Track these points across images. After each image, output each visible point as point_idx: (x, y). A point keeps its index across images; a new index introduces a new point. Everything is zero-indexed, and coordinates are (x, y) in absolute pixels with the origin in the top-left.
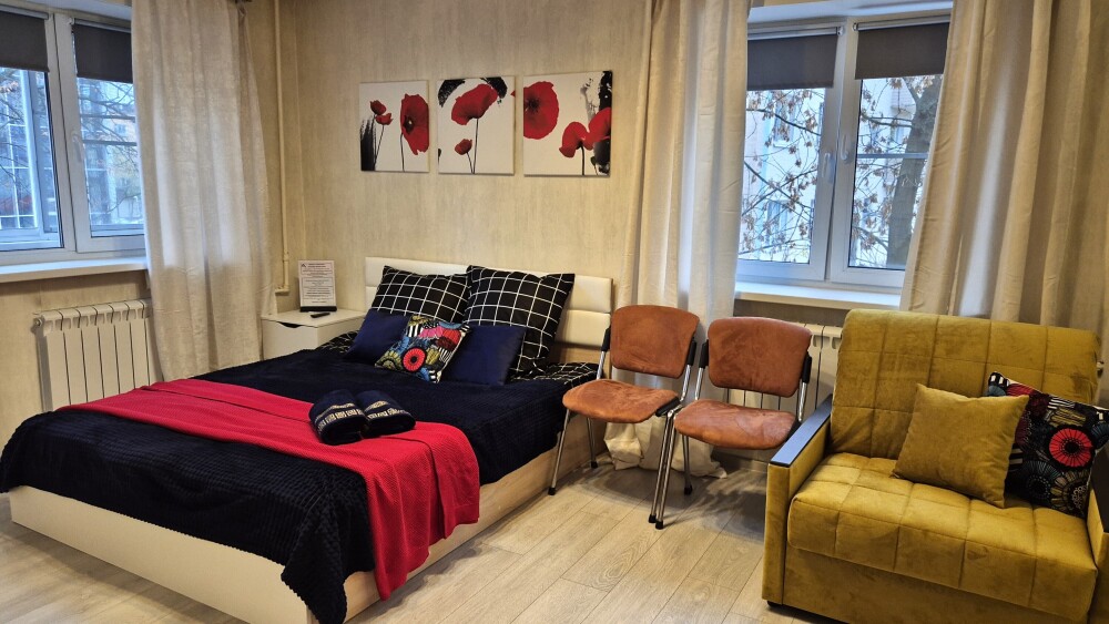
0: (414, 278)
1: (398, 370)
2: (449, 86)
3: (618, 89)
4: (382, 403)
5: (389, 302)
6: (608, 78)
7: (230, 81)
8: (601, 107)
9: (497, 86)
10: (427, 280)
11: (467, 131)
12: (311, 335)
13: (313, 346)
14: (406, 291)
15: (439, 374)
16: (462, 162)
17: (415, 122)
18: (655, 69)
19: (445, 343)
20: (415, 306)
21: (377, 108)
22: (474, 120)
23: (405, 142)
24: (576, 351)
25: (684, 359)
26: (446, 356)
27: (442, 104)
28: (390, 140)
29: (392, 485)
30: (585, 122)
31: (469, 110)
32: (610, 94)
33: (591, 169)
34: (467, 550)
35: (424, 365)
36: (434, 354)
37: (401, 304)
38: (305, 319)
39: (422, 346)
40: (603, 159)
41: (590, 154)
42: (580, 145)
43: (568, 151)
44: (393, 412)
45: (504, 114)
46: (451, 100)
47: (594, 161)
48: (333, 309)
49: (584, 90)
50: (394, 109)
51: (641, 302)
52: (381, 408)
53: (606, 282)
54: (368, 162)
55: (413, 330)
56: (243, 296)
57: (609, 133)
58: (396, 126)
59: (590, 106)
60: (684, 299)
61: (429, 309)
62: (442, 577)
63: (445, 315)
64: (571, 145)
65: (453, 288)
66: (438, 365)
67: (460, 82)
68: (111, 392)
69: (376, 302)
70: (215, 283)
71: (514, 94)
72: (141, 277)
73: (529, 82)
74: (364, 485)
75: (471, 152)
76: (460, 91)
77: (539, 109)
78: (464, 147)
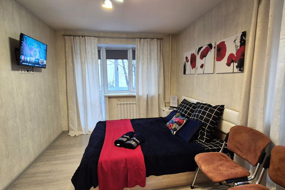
1: (168, 128)
2: (199, 49)
3: (248, 38)
4: (134, 138)
8: (241, 46)
9: (210, 46)
10: (189, 103)
11: (203, 61)
14: (183, 106)
15: (175, 132)
16: (202, 70)
17: (193, 61)
19: (179, 123)
22: (205, 58)
23: (191, 66)
25: (257, 158)
26: (178, 128)
27: (198, 54)
28: (188, 66)
30: (235, 53)
31: (203, 56)
32: (245, 41)
33: (236, 70)
35: (172, 128)
36: (175, 126)
38: (167, 109)
39: (173, 123)
40: (241, 66)
41: (236, 64)
42: (233, 61)
43: (228, 64)
45: (212, 54)
47: (237, 67)
48: (176, 108)
49: (235, 41)
50: (189, 58)
54: (185, 72)
55: (174, 118)
58: (190, 62)
59: (236, 46)
66: (175, 129)
67: (202, 47)
71: (215, 48)
73: (218, 43)
77: (221, 51)
78: (202, 66)
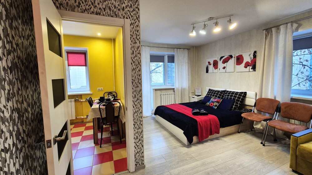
0: (214, 91)
1: (209, 106)
2: (221, 58)
3: (258, 54)
4: (203, 110)
5: (209, 95)
6: (255, 52)
7: (186, 61)
8: (254, 58)
9: (231, 57)
10: (216, 91)
11: (225, 65)
12: (196, 99)
13: (196, 101)
14: (212, 93)
15: (216, 107)
16: (224, 70)
17: (215, 64)
18: (266, 49)
19: (217, 102)
20: (213, 95)
21: (209, 63)
22: (226, 63)
23: (214, 68)
24: (248, 106)
25: (275, 110)
26: (218, 104)
27: (220, 61)
28: (211, 68)
29: (202, 123)
30: (250, 61)
31: (225, 61)
32: (256, 55)
33: (251, 70)
34: (217, 139)
35: (213, 106)
36: (215, 104)
37: (211, 95)
38: (196, 97)
39: (213, 102)
40: (254, 68)
41: (251, 67)
42: (249, 66)
43: (246, 67)
44: (205, 112)
45: (232, 62)
46: (222, 60)
47: (252, 69)
48: (201, 95)
49: (250, 55)
50: (212, 63)
51: (263, 97)
52: (203, 111)
53: (254, 93)
54: (207, 72)
55: (212, 99)
56: (187, 93)
57: (255, 63)
58: (212, 65)
59: (251, 58)
60: (275, 97)
61: (216, 96)
62: (211, 142)
63: (219, 97)
64: (247, 65)
65: (221, 93)
66: (216, 106)
67: (224, 57)
68: (169, 104)
69: (207, 95)
70: (183, 90)
71: (234, 58)
72: (173, 89)
73: (237, 55)
74: (197, 122)
75: (226, 69)
76: (224, 58)
77: (239, 60)
78: (224, 68)
